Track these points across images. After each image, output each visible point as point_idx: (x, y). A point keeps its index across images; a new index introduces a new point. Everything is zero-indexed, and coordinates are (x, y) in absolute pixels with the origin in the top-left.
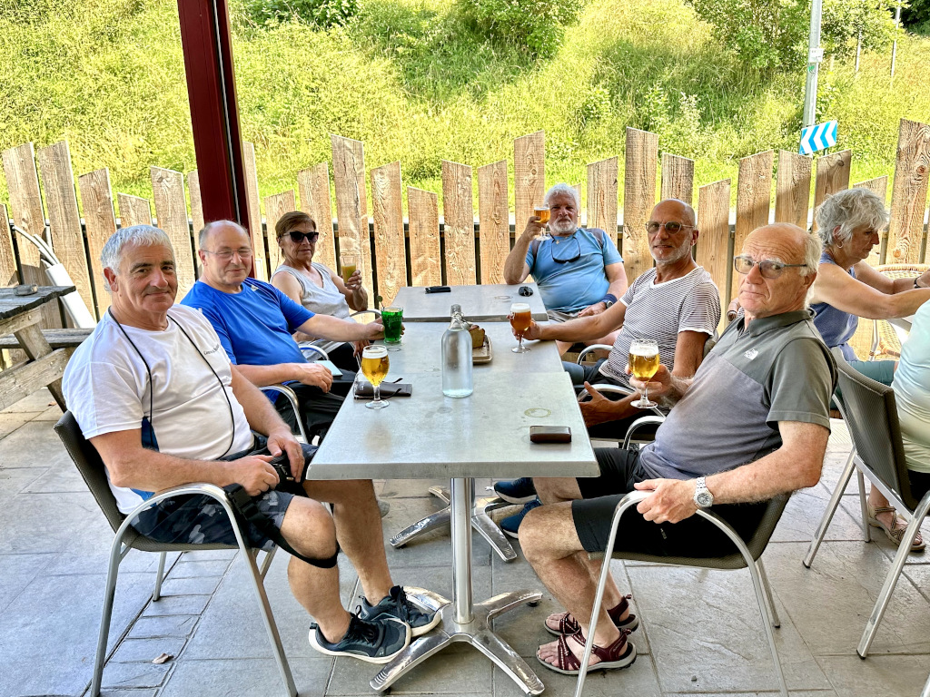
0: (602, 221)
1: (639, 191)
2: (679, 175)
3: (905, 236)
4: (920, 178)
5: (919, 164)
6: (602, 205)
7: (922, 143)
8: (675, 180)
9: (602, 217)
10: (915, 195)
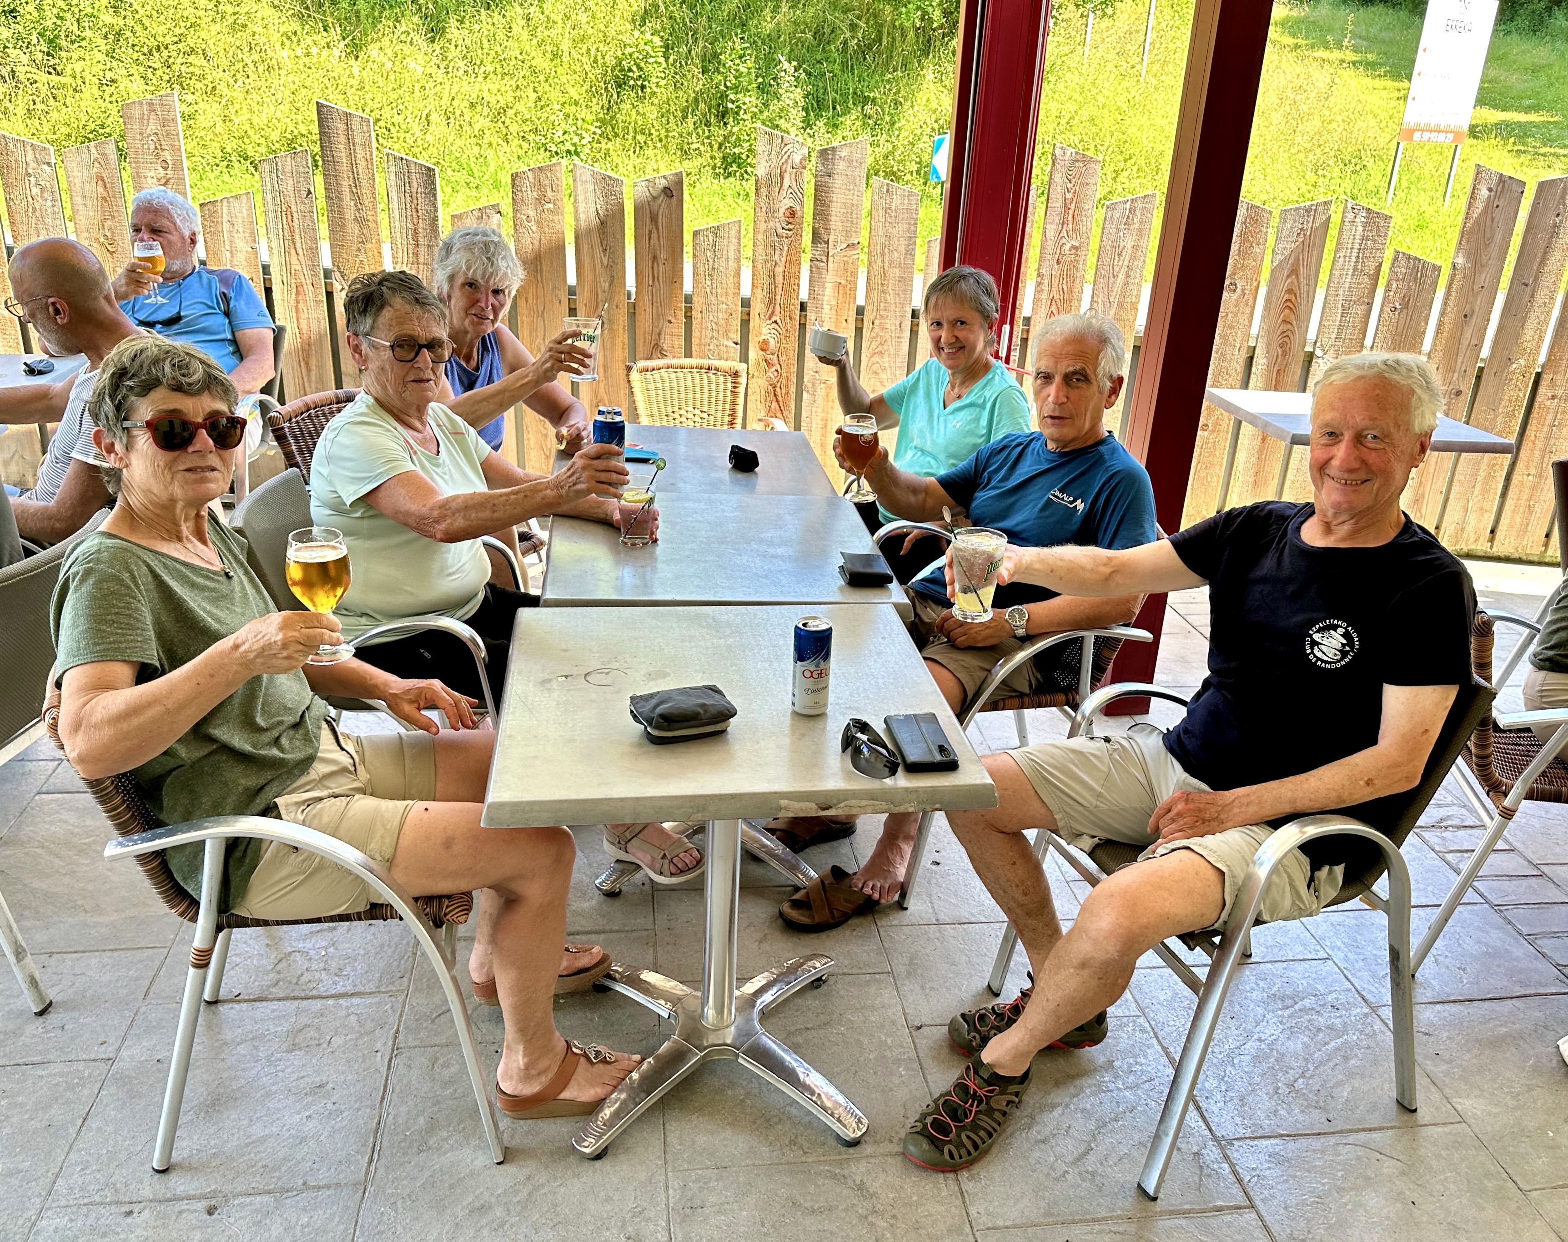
0: (294, 260)
1: (350, 214)
2: (414, 190)
3: (773, 319)
4: (790, 226)
5: (787, 203)
6: (292, 232)
7: (789, 169)
8: (408, 199)
9: (293, 251)
10: (785, 253)
